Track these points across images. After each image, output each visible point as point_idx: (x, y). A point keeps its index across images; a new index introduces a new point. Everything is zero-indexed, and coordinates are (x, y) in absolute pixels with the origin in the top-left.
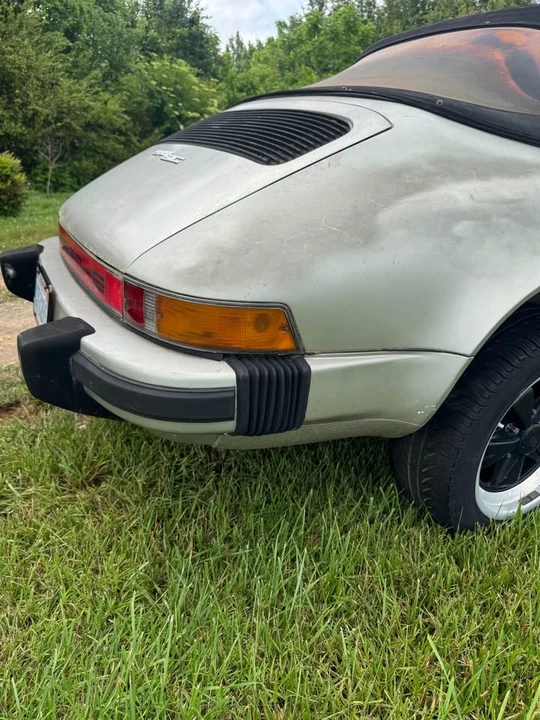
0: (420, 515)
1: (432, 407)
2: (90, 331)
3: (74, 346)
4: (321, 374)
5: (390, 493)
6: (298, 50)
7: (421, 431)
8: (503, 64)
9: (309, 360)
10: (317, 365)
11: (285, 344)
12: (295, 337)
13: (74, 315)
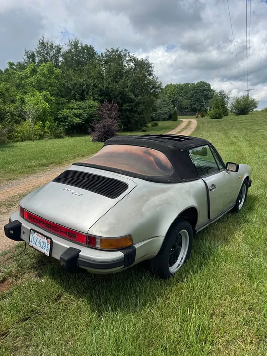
0: (157, 277)
1: (159, 250)
2: (80, 251)
3: (78, 255)
4: (138, 248)
5: (148, 274)
6: (27, 80)
7: (157, 255)
8: (154, 161)
9: (135, 246)
10: (137, 246)
11: (130, 243)
12: (132, 242)
13: (68, 247)
